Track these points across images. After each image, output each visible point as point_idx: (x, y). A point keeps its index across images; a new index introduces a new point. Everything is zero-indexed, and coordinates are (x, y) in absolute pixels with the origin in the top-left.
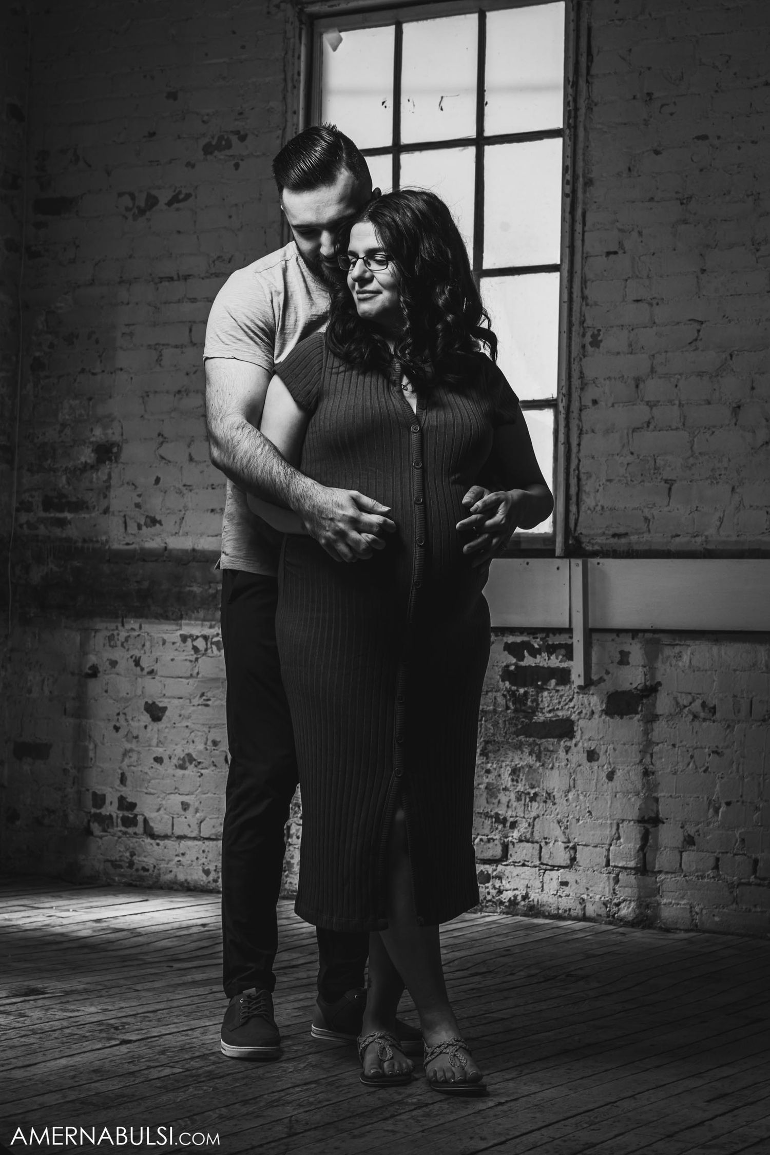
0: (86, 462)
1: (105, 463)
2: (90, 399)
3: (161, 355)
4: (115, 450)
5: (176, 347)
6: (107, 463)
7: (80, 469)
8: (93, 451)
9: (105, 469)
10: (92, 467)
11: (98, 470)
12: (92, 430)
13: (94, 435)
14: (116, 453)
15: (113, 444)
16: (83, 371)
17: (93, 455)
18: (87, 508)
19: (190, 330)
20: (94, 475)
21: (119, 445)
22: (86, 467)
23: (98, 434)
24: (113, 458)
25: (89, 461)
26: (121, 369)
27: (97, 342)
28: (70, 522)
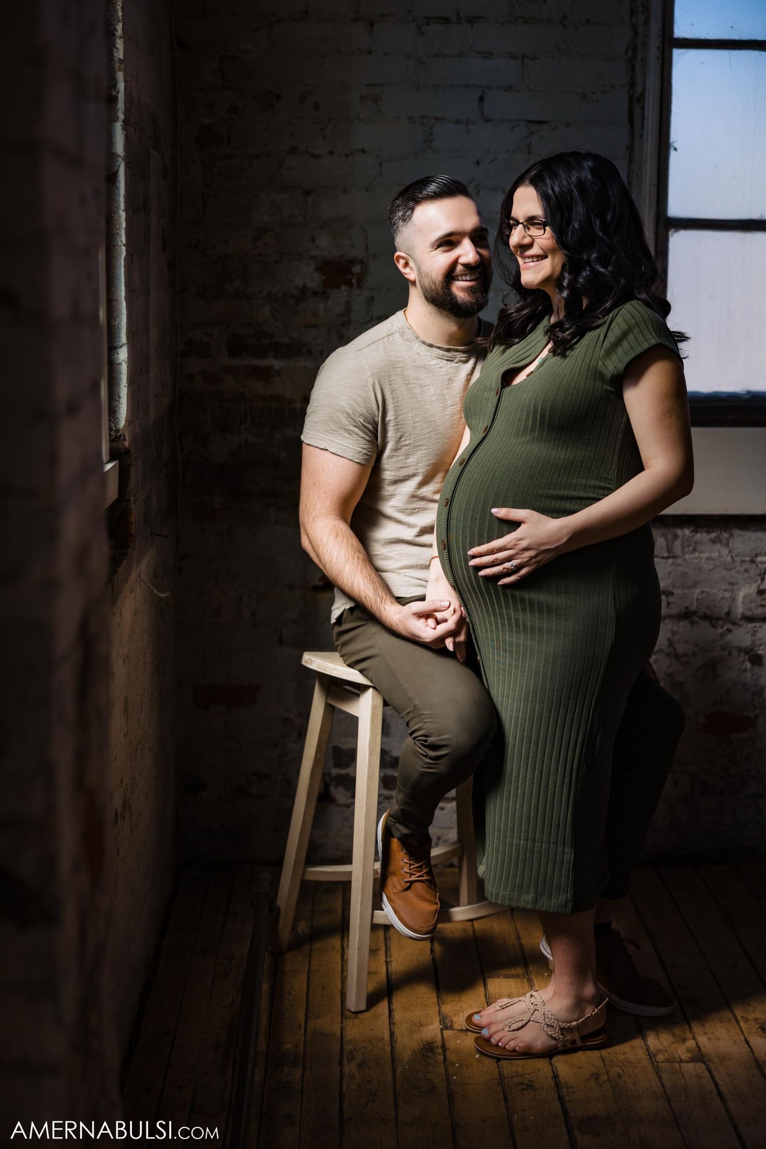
0: (304, 286)
1: (339, 288)
2: (307, 193)
3: (431, 134)
4: (356, 269)
5: (458, 122)
6: (343, 287)
7: (293, 296)
8: (317, 269)
9: (341, 295)
10: (315, 294)
11: (327, 298)
12: (313, 239)
13: (317, 247)
14: (359, 274)
15: (351, 262)
16: (293, 150)
17: (316, 275)
18: (310, 352)
19: (481, 99)
20: (321, 306)
21: (363, 263)
22: (304, 293)
23: (325, 246)
24: (354, 281)
25: (309, 284)
26: (363, 151)
27: (317, 107)
28: (279, 373)
